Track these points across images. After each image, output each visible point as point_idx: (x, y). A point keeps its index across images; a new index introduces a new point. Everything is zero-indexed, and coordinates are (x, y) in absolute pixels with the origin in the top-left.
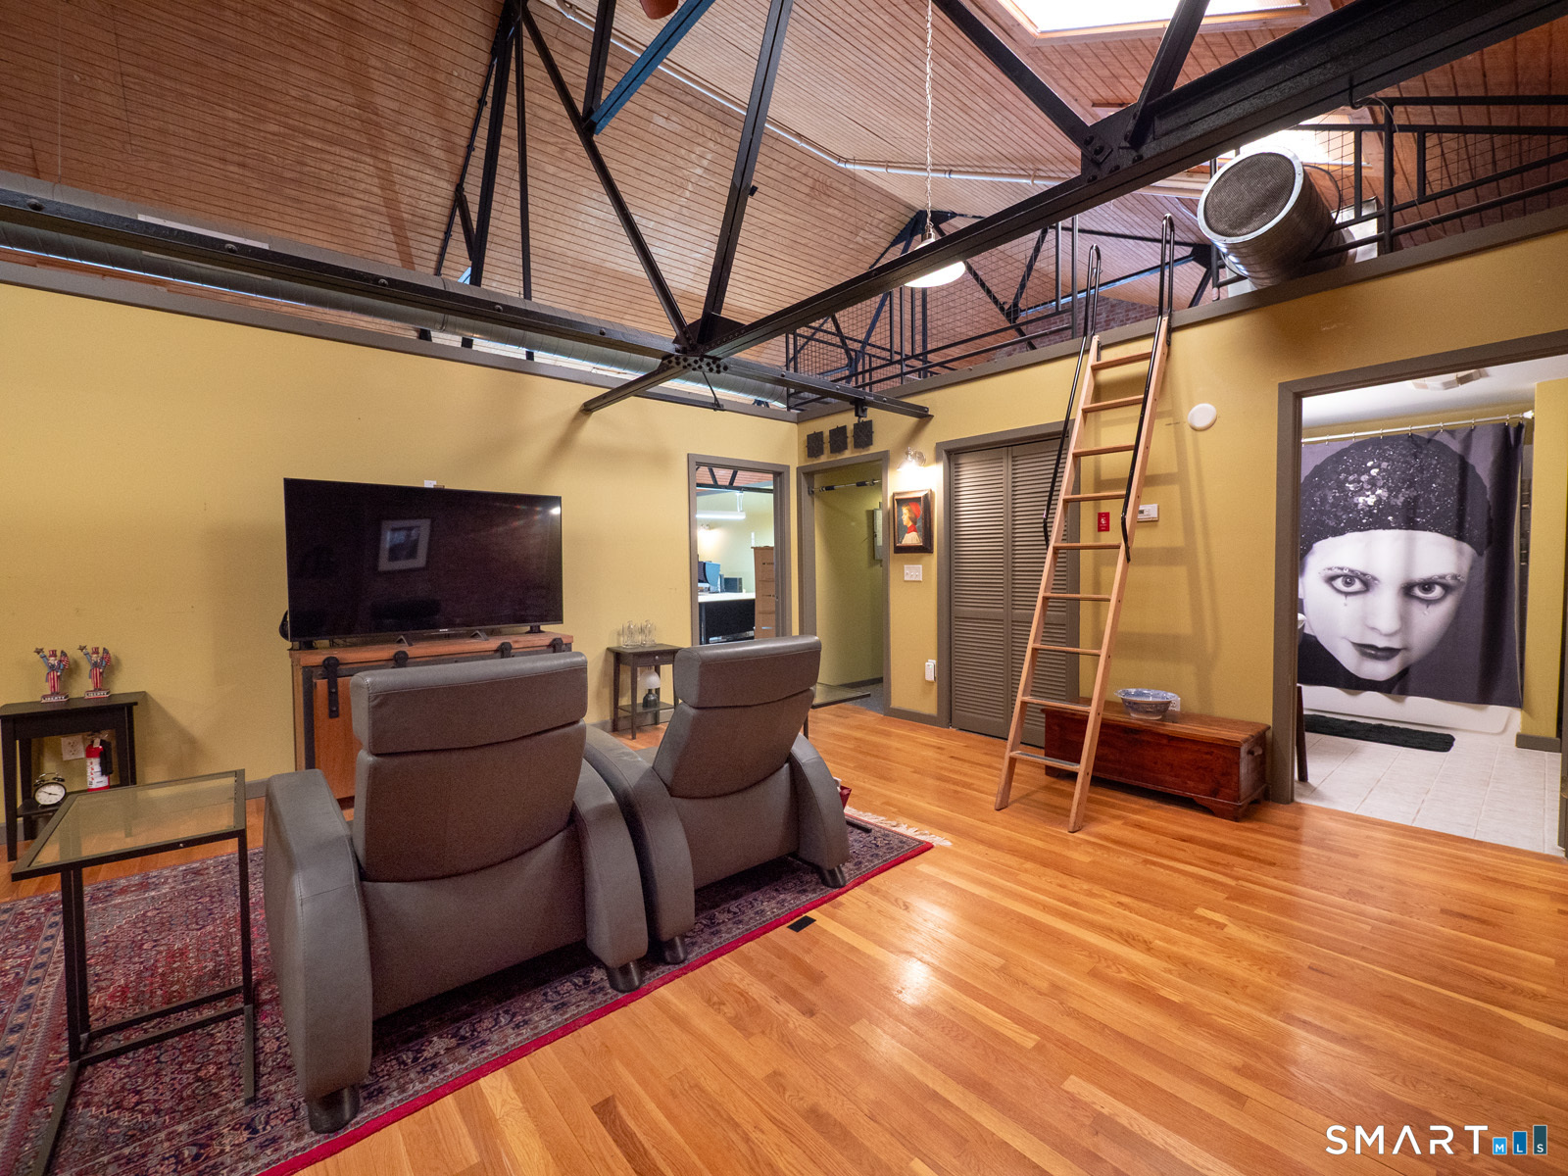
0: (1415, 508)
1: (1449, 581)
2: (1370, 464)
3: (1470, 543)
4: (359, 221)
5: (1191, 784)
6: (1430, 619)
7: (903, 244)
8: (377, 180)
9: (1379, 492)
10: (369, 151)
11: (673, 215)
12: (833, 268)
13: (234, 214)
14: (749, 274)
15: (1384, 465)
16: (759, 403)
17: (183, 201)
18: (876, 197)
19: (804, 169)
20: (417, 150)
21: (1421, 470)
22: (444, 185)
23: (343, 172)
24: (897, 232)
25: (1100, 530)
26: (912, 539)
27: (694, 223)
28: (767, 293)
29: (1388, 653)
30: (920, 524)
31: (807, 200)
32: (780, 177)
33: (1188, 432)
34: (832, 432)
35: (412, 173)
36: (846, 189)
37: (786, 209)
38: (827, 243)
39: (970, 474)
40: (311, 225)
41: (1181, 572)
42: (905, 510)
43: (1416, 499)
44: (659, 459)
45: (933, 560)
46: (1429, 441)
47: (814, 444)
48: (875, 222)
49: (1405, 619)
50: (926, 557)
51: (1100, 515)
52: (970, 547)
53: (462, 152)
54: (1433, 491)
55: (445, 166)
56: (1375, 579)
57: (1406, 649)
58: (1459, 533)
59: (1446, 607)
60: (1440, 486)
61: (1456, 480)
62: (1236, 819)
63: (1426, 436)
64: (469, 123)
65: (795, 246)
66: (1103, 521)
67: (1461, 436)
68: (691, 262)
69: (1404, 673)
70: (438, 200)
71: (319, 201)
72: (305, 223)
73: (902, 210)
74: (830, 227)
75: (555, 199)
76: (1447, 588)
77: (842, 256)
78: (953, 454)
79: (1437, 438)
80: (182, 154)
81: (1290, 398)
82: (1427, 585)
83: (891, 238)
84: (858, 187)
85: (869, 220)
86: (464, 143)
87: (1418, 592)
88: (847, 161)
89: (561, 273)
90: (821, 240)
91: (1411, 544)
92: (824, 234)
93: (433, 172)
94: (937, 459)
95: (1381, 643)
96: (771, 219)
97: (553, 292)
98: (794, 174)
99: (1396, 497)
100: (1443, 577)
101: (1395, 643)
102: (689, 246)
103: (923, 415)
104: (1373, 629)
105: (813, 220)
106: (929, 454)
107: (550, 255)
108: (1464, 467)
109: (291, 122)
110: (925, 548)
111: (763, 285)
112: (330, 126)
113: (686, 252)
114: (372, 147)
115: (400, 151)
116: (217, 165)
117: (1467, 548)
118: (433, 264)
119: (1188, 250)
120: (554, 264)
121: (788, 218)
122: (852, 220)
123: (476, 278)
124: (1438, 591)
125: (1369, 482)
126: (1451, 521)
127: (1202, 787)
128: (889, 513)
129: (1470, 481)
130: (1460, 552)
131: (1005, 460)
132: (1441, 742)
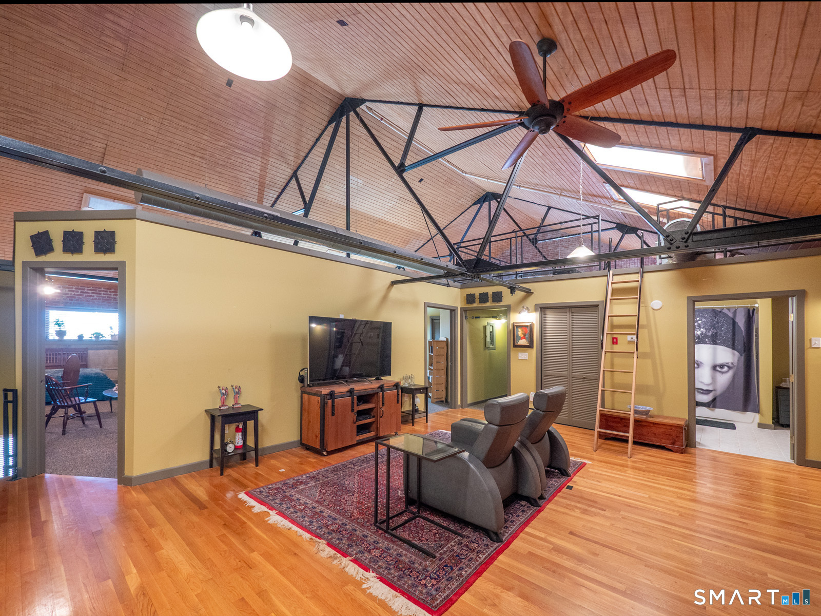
0: (716, 336)
1: (730, 365)
2: (698, 319)
3: (738, 352)
4: (244, 183)
5: (663, 440)
6: (724, 379)
7: (479, 205)
8: (260, 167)
9: (702, 330)
10: (261, 155)
11: (384, 188)
12: (446, 212)
13: (189, 177)
14: (410, 213)
15: (704, 320)
16: (399, 268)
17: (168, 170)
18: (472, 186)
19: (444, 173)
20: (282, 155)
21: (718, 322)
22: (289, 170)
23: (246, 163)
24: (476, 200)
25: (613, 344)
26: (523, 342)
27: (392, 191)
28: (416, 221)
29: (708, 392)
30: (527, 336)
31: (443, 185)
32: (433, 176)
33: (651, 311)
34: (480, 294)
35: (277, 165)
36: (460, 182)
37: (432, 188)
38: (446, 202)
39: (551, 317)
40: (222, 183)
41: (649, 362)
42: (520, 330)
43: (716, 333)
44: (415, 304)
45: (534, 351)
46: (720, 312)
47: (470, 299)
48: (469, 195)
49: (714, 379)
50: (529, 350)
51: (613, 338)
52: (550, 347)
53: (302, 158)
54: (723, 331)
55: (292, 163)
56: (701, 363)
57: (714, 390)
58: (733, 347)
59: (730, 374)
60: (725, 329)
61: (731, 327)
62: (682, 453)
63: (719, 310)
64: (309, 147)
65: (433, 203)
66: (615, 340)
67: (732, 311)
68: (386, 207)
69: (714, 400)
70: (284, 176)
71: (231, 174)
72: (219, 182)
73: (481, 191)
74: (449, 196)
75: (335, 179)
76: (729, 367)
77: (452, 208)
78: (543, 309)
79: (723, 311)
80: (176, 151)
81: (692, 302)
82: (722, 366)
83: (473, 202)
84: (465, 181)
85: (466, 194)
86: (304, 155)
87: (718, 368)
88: (466, 173)
89: (328, 209)
90: (444, 201)
91: (715, 350)
92: (446, 199)
93: (286, 165)
94: (536, 310)
95: (705, 388)
96: (425, 192)
97: (322, 216)
98: (440, 175)
99: (709, 332)
100: (728, 363)
101: (710, 388)
102: (388, 200)
103: (529, 293)
104: (702, 382)
105: (443, 193)
106: (532, 307)
107: (326, 201)
108: (734, 323)
109: (231, 142)
110: (530, 346)
111: (415, 218)
112: (248, 145)
113: (385, 203)
114: (263, 154)
115: (274, 156)
116: (190, 157)
117: (736, 352)
118: (271, 202)
119: (614, 225)
120: (326, 205)
121: (433, 192)
122: (459, 194)
123: (306, 215)
124: (726, 369)
125: (698, 326)
126: (730, 343)
127: (668, 441)
128: (510, 331)
129: (736, 328)
130: (734, 354)
131: (568, 313)
132: (732, 426)
